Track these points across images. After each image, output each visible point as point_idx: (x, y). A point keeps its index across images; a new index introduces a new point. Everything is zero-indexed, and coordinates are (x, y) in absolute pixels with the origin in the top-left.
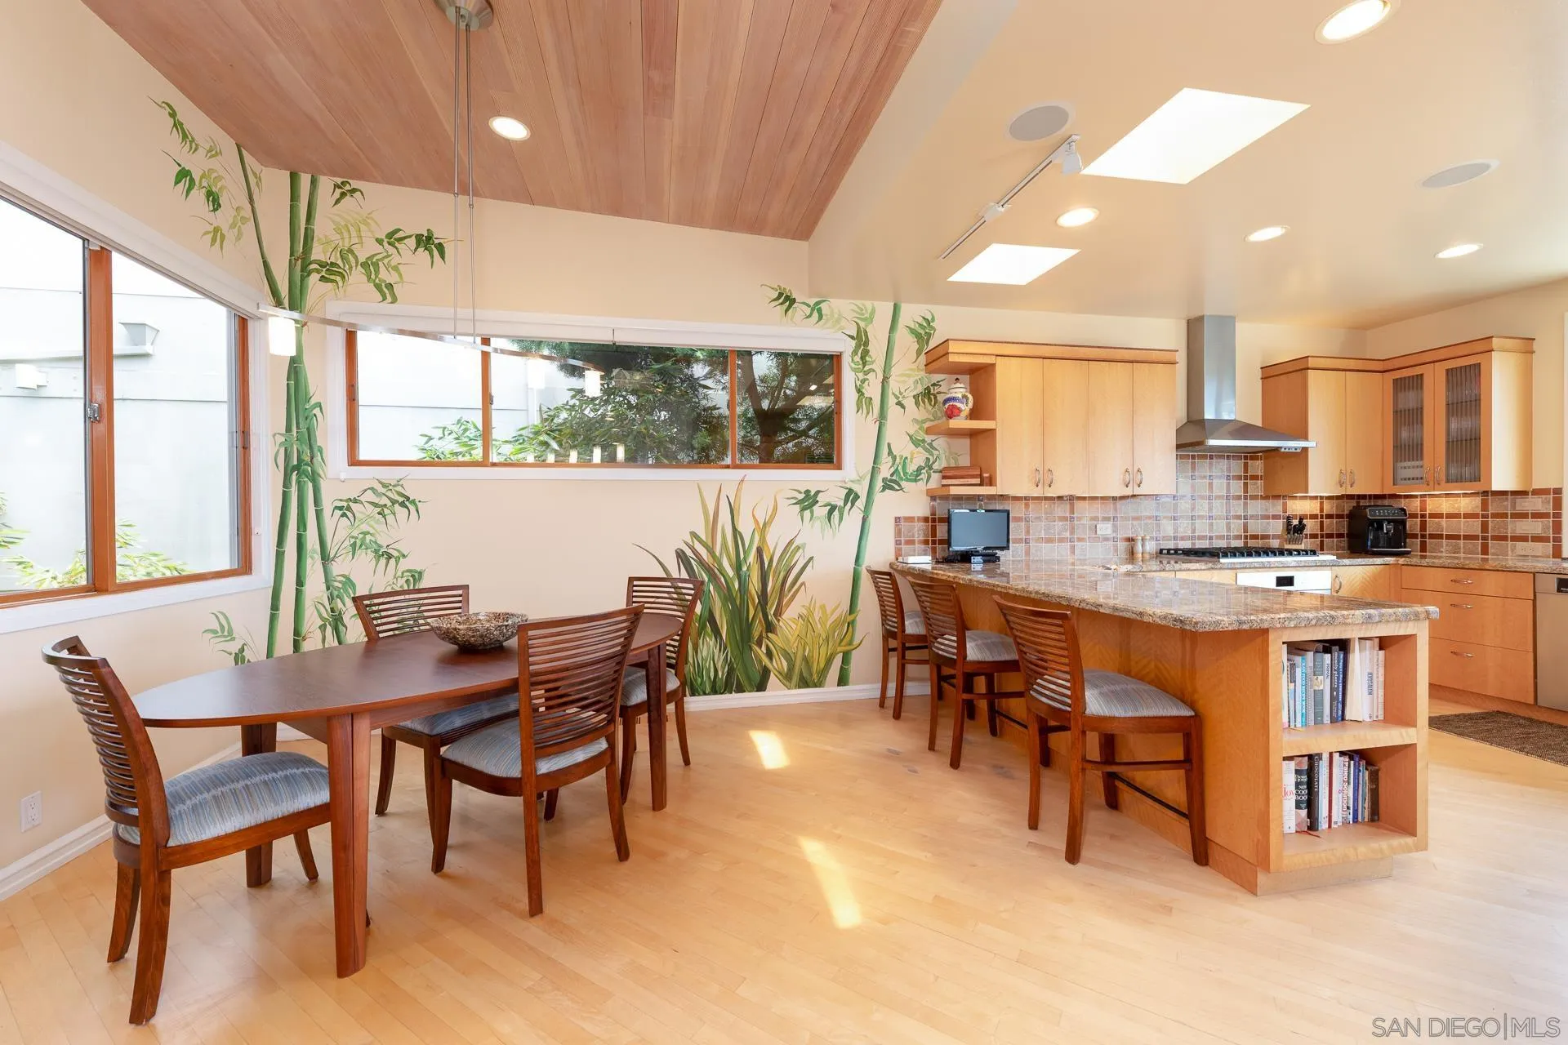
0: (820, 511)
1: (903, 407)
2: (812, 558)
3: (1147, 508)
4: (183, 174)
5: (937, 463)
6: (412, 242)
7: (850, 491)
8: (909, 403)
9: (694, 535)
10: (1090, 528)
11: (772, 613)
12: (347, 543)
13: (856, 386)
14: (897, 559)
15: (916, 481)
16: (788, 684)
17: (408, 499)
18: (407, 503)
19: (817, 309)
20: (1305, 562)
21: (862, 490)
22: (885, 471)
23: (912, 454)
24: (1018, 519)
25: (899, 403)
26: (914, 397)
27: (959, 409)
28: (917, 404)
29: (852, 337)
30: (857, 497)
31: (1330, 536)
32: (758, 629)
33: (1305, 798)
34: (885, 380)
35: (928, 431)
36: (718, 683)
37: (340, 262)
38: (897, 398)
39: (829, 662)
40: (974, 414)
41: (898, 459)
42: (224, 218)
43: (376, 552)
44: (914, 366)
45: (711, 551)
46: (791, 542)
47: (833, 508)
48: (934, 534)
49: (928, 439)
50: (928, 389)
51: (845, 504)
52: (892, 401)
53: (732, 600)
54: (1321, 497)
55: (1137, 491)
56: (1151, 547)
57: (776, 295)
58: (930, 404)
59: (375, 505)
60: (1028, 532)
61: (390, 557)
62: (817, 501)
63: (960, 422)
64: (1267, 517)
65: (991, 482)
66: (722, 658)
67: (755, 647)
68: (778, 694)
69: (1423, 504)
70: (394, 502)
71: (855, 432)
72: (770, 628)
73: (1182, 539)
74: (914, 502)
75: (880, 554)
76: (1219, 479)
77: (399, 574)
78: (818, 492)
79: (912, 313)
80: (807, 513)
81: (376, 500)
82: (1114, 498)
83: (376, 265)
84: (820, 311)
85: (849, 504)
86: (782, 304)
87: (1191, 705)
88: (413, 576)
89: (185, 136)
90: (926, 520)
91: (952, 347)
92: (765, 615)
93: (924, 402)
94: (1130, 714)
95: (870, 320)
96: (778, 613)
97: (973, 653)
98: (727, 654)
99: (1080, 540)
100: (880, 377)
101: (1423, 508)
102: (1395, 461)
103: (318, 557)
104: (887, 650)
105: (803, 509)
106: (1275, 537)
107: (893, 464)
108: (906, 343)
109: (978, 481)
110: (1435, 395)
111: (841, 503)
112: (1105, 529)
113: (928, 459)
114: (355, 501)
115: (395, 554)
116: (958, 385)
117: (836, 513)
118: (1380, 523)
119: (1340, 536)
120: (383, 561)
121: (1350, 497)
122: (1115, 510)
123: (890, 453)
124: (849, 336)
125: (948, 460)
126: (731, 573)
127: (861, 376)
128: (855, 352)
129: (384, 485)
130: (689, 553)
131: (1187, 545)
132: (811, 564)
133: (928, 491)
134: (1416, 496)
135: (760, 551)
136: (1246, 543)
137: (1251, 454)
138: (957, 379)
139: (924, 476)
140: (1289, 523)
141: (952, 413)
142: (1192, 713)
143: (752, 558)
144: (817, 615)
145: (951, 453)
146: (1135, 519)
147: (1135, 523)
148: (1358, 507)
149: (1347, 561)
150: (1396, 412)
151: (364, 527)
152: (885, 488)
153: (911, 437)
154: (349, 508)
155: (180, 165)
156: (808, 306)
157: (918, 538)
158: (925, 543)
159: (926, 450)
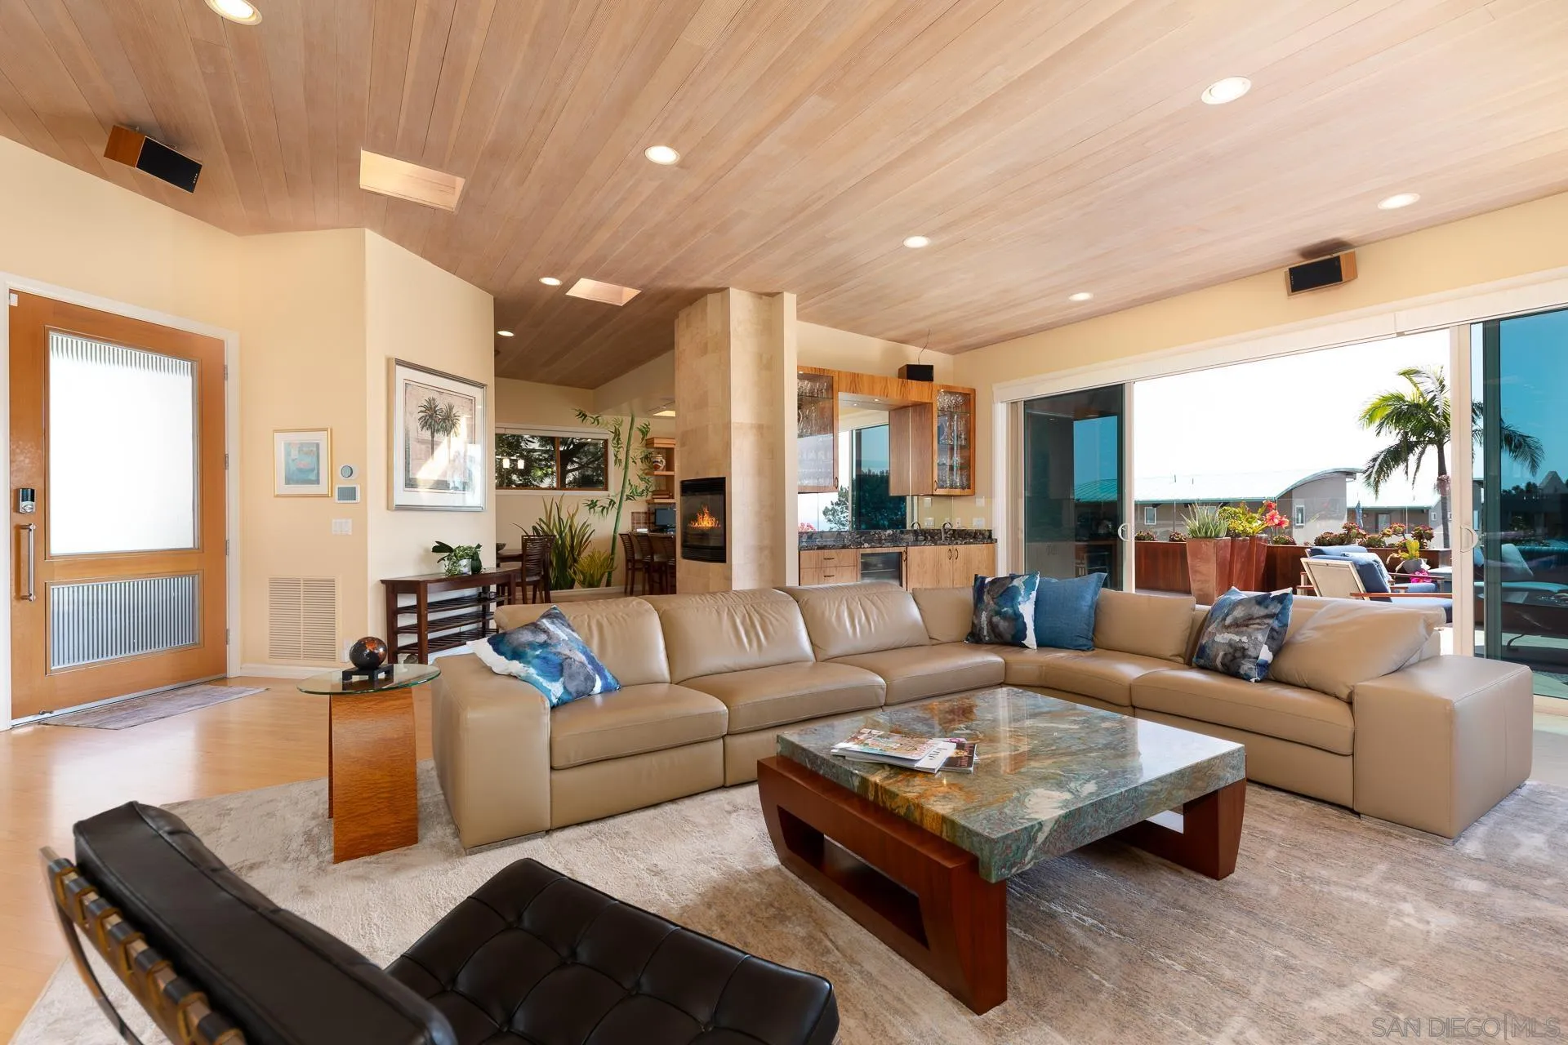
0: (598, 509)
1: (636, 463)
5: (650, 489)
7: (612, 500)
8: (638, 461)
9: (540, 519)
11: (576, 555)
13: (614, 454)
14: (633, 530)
15: (641, 496)
16: (583, 586)
19: (597, 419)
21: (617, 500)
22: (627, 492)
23: (640, 484)
25: (634, 462)
26: (641, 460)
27: (659, 466)
28: (642, 463)
30: (615, 503)
32: (569, 561)
35: (647, 474)
39: (602, 575)
40: (666, 469)
41: (633, 486)
44: (641, 447)
45: (548, 526)
47: (604, 508)
48: (649, 520)
49: (647, 478)
50: (646, 457)
51: (609, 506)
52: (630, 460)
53: (558, 549)
58: (647, 464)
63: (660, 472)
65: (672, 497)
67: (568, 570)
68: (578, 590)
71: (614, 474)
72: (575, 561)
74: (639, 505)
75: (625, 526)
79: (640, 422)
84: (598, 421)
86: (580, 417)
90: (646, 513)
91: (656, 441)
92: (573, 555)
93: (645, 463)
95: (620, 425)
96: (579, 554)
104: (627, 569)
105: (590, 508)
108: (638, 435)
109: (666, 497)
113: (647, 487)
116: (659, 455)
117: (605, 510)
123: (630, 484)
125: (654, 488)
126: (558, 537)
127: (617, 449)
128: (614, 439)
130: (538, 527)
132: (594, 533)
133: (647, 501)
135: (570, 527)
138: (659, 452)
141: (656, 467)
144: (596, 556)
145: (655, 485)
152: (627, 499)
157: (642, 521)
158: (646, 523)
159: (646, 482)
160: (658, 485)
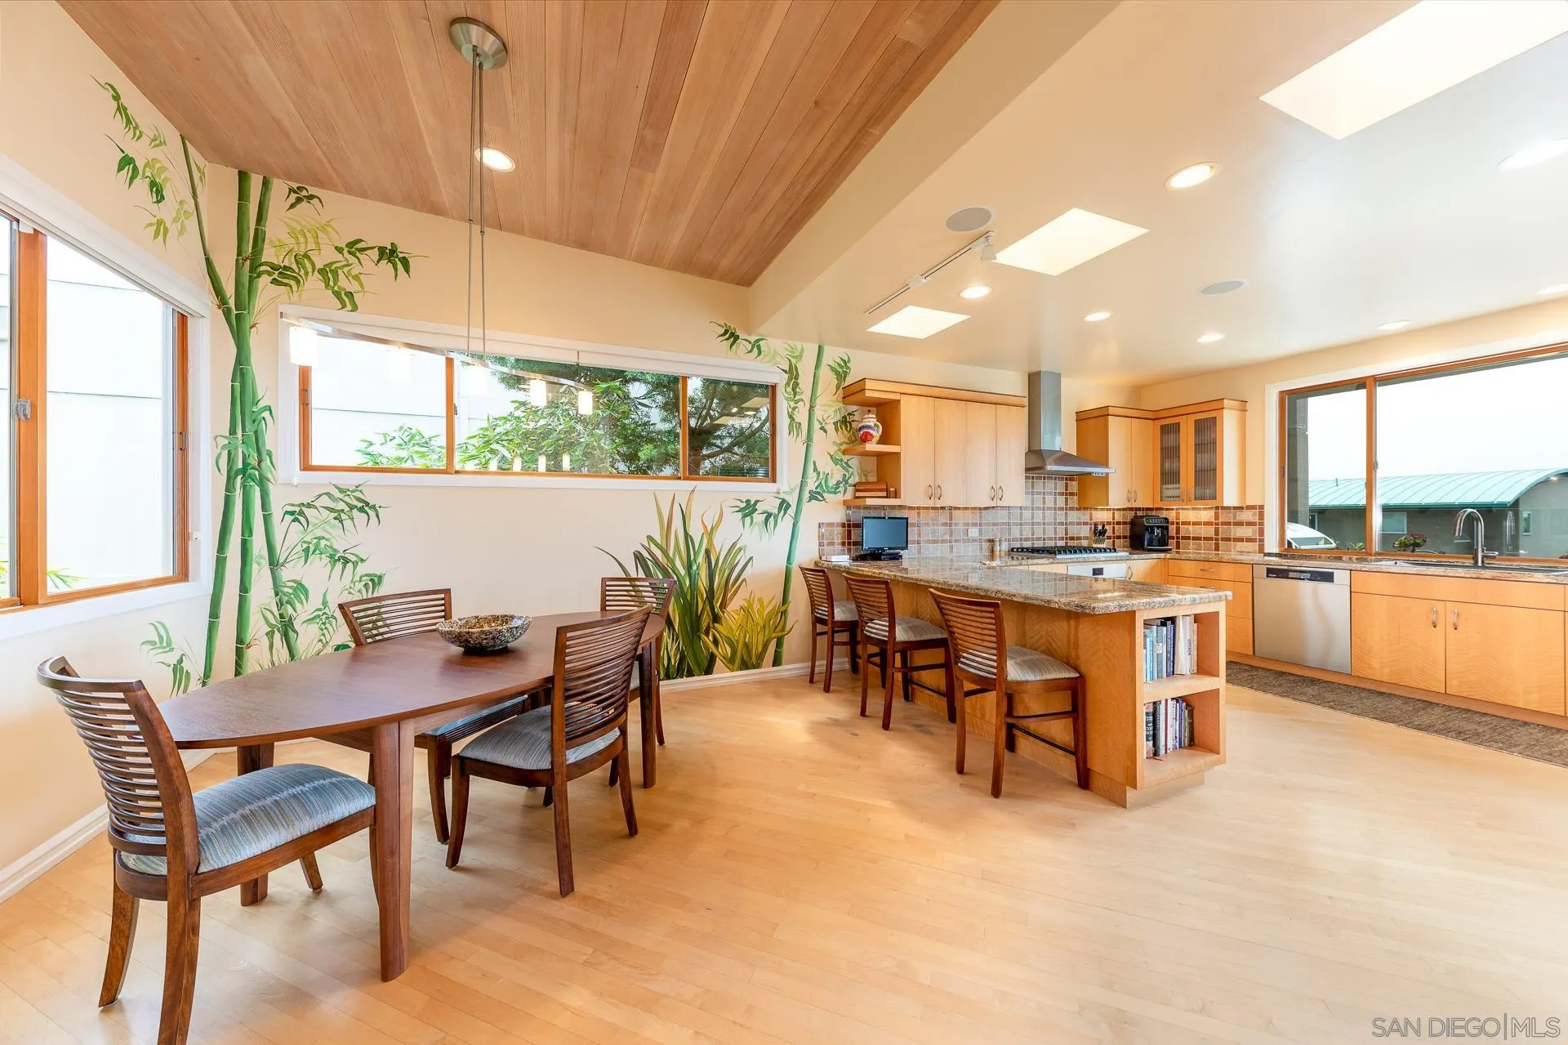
0: (759, 518)
1: (825, 431)
2: (751, 558)
3: (1002, 516)
4: (126, 161)
5: (851, 479)
6: (375, 254)
7: (784, 501)
8: (830, 428)
9: (650, 538)
10: (964, 532)
11: (718, 605)
12: (299, 548)
13: (788, 413)
14: (821, 558)
15: (835, 493)
16: (731, 666)
17: (367, 504)
18: (367, 508)
19: (756, 345)
20: (1111, 557)
21: (792, 500)
22: (811, 485)
23: (832, 470)
24: (913, 525)
25: (822, 428)
26: (834, 423)
27: (871, 435)
28: (837, 430)
29: (785, 371)
30: (789, 506)
31: (1119, 537)
32: (706, 620)
33: (1151, 733)
34: (811, 408)
35: (844, 452)
36: (671, 670)
37: (294, 266)
38: (821, 424)
39: (765, 646)
40: (883, 440)
41: (821, 475)
42: (167, 211)
43: (331, 556)
44: (835, 398)
45: (665, 552)
46: (734, 544)
47: (769, 515)
48: (849, 537)
49: (845, 458)
50: (845, 417)
51: (779, 513)
52: (817, 426)
53: (684, 596)
54: (1114, 509)
55: (1000, 503)
56: (1005, 547)
57: (723, 331)
58: (847, 430)
59: (332, 510)
60: (919, 535)
61: (346, 561)
62: (756, 510)
63: (872, 446)
64: (1079, 524)
65: (896, 495)
66: (675, 647)
67: (704, 637)
68: (723, 676)
69: (1178, 514)
70: (352, 507)
71: (788, 450)
72: (716, 619)
73: (1026, 540)
74: (832, 512)
75: (807, 553)
76: (1050, 494)
77: (357, 578)
78: (757, 502)
79: (832, 355)
80: (748, 519)
81: (332, 505)
82: (980, 509)
83: (335, 273)
84: (759, 348)
85: (782, 512)
86: (727, 339)
87: (1076, 669)
88: (372, 580)
89: (129, 122)
90: (843, 525)
91: (869, 385)
92: (712, 608)
93: (842, 429)
94: (1039, 678)
95: (799, 357)
96: (723, 606)
97: (901, 635)
98: (679, 644)
99: (956, 541)
100: (808, 406)
101: (1178, 518)
102: (1163, 483)
103: (265, 562)
104: (816, 635)
105: (745, 516)
106: (1086, 538)
107: (818, 479)
108: (828, 379)
109: (884, 494)
110: (1187, 439)
111: (775, 511)
112: (974, 532)
113: (845, 475)
114: (309, 506)
115: (353, 558)
116: (870, 415)
117: (772, 519)
118: (1152, 528)
119: (1125, 537)
120: (339, 565)
121: (1131, 509)
122: (981, 517)
123: (815, 469)
124: (783, 370)
125: (860, 476)
126: (682, 572)
127: (792, 404)
128: (788, 384)
129: (341, 491)
130: (646, 554)
131: (1027, 544)
132: (750, 564)
133: (845, 502)
134: (1173, 509)
135: (707, 552)
136: (1066, 543)
137: (1070, 477)
138: (869, 411)
139: (841, 489)
140: (1096, 529)
141: (866, 438)
142: (1078, 675)
143: (701, 558)
144: (756, 606)
145: (862, 471)
146: (994, 524)
147: (994, 527)
148: (1136, 516)
149: (1135, 556)
150: (1162, 449)
151: (319, 533)
152: (811, 499)
153: (831, 457)
154: (301, 513)
155: (123, 152)
156: (750, 342)
157: (838, 540)
158: (843, 544)
159: (843, 468)
160: (863, 472)
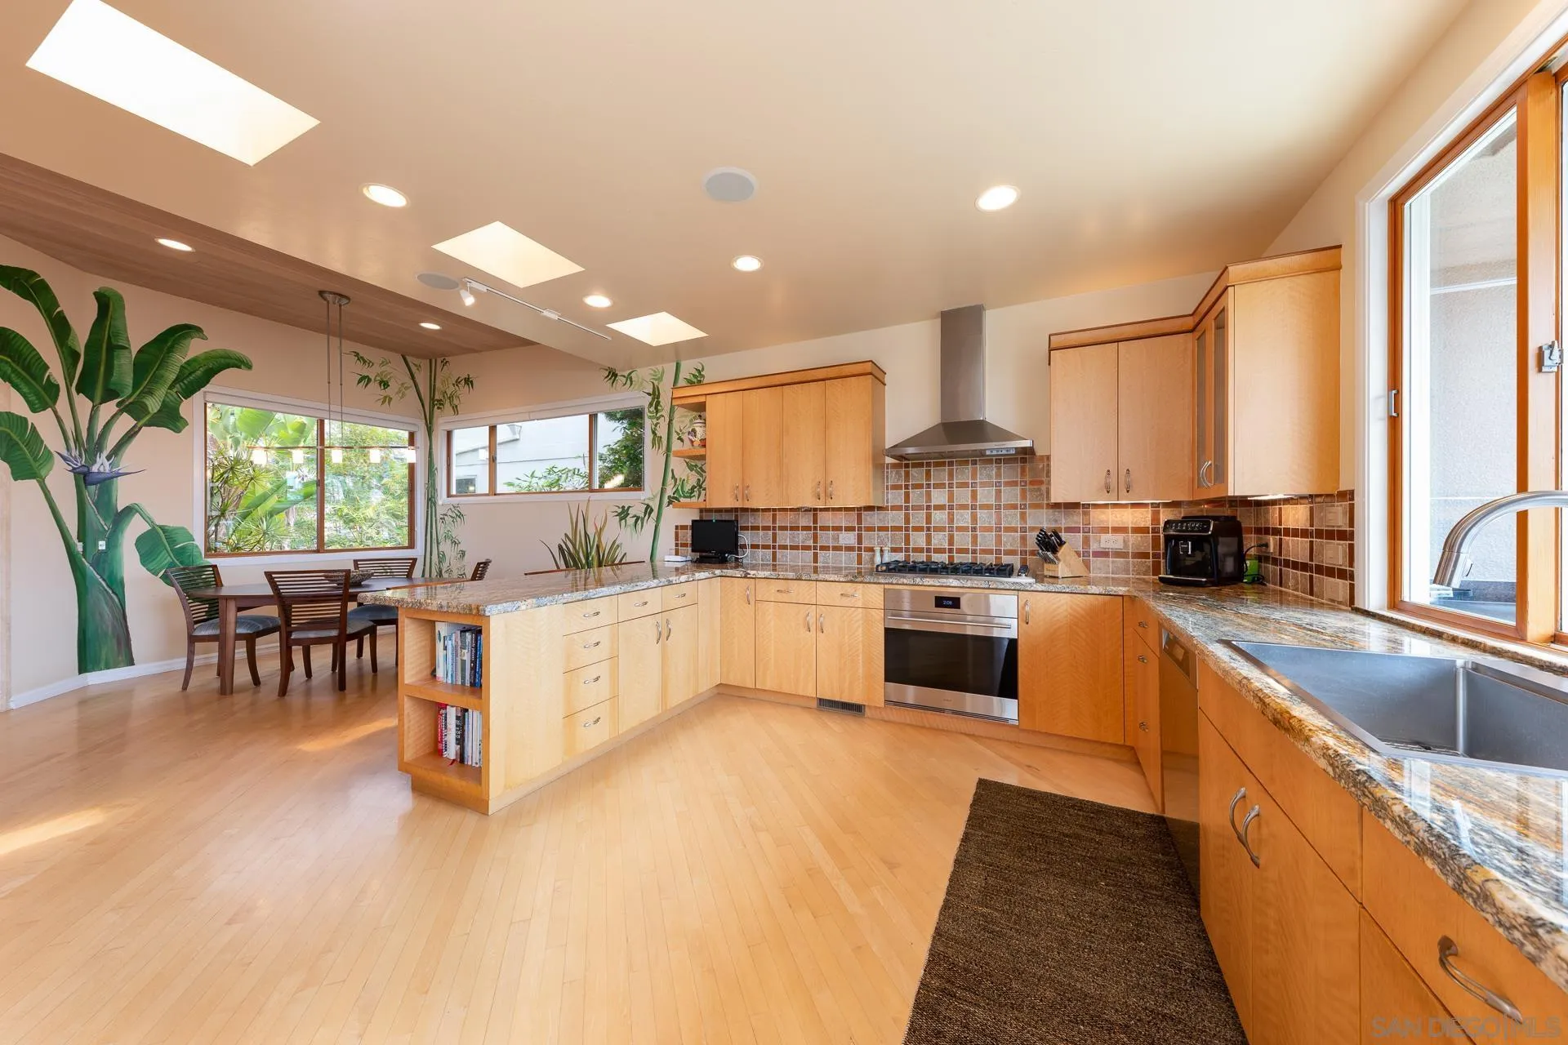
0: (631, 521)
2: (627, 552)
7: (649, 506)
19: (629, 378)
21: (655, 505)
22: (669, 492)
29: (650, 393)
30: (652, 510)
34: (670, 423)
38: (678, 436)
41: (678, 481)
46: (615, 543)
47: (637, 519)
49: (698, 465)
52: (675, 436)
57: (606, 372)
62: (627, 515)
71: (651, 463)
75: (666, 550)
78: (629, 507)
79: (688, 367)
80: (623, 522)
84: (631, 380)
85: (647, 517)
86: (610, 379)
89: (365, 362)
95: (661, 380)
100: (667, 421)
105: (621, 520)
107: (675, 484)
111: (643, 515)
113: (699, 480)
117: (639, 522)
123: (673, 477)
124: (647, 393)
127: (655, 422)
128: (651, 405)
139: (695, 492)
143: (593, 550)
152: (669, 503)
153: (687, 465)
156: (624, 377)
159: (698, 473)
